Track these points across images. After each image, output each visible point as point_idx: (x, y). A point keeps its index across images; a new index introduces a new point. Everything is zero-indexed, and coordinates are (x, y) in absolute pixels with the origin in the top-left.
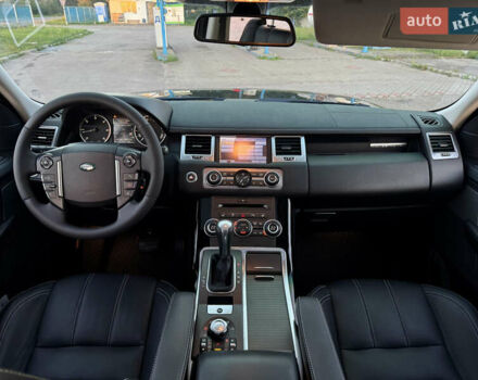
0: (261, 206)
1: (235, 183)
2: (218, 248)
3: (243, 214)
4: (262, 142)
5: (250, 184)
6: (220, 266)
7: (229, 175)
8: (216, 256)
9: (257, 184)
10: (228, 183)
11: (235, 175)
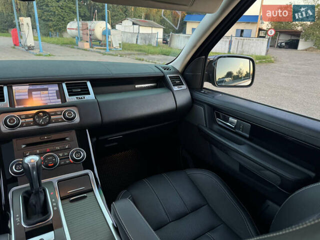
0: (64, 139)
1: (35, 123)
2: (28, 185)
3: (48, 149)
4: (54, 88)
5: (50, 122)
6: (33, 200)
7: (27, 117)
8: (27, 192)
9: (57, 121)
10: (28, 124)
11: (33, 116)
